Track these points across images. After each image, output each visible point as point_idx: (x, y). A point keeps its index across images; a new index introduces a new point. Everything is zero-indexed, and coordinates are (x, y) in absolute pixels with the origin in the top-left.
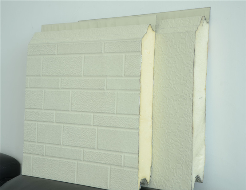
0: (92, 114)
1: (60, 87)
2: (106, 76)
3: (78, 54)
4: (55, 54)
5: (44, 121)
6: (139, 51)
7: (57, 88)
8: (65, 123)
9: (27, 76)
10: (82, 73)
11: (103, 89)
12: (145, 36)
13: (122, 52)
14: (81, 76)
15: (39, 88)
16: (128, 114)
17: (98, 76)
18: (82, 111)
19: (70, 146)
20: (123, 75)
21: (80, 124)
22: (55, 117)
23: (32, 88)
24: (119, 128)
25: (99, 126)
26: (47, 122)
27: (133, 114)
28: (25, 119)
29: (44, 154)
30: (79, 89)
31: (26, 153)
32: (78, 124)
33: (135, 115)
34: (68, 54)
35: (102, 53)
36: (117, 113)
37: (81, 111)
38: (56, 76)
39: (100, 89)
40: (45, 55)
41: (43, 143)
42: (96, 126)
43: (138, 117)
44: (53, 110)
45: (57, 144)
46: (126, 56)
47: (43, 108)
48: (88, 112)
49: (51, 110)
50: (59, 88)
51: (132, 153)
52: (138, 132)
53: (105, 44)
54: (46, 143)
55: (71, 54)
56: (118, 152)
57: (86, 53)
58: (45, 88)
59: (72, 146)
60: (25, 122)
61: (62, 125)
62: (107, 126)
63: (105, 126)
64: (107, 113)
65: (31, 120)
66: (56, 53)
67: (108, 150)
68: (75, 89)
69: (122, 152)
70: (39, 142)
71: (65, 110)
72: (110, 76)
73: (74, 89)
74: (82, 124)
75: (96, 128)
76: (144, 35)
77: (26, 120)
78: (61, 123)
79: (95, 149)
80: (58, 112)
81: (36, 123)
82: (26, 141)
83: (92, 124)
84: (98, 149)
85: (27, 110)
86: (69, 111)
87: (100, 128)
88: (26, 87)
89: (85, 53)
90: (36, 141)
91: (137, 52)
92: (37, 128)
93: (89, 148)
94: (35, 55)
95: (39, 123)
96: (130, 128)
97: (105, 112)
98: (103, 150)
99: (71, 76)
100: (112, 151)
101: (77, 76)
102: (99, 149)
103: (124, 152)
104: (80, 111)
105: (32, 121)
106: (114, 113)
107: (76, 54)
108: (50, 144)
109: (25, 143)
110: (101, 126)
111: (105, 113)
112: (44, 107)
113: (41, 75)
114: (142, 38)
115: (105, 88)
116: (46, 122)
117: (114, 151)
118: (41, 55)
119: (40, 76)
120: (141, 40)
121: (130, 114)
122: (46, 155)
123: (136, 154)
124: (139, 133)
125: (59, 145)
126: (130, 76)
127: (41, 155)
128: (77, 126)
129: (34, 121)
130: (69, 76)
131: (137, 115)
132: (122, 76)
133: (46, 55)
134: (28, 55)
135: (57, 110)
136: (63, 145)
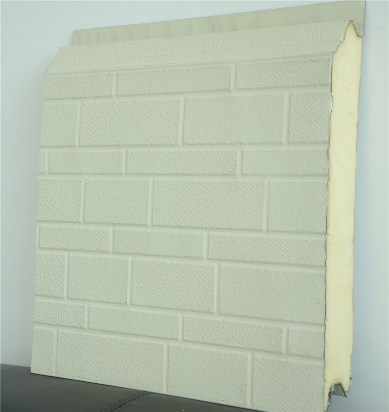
0: (205, 234)
1: (123, 171)
2: (241, 144)
3: (170, 93)
4: (111, 96)
5: (84, 251)
6: (326, 85)
7: (116, 174)
8: (136, 254)
9: (42, 147)
10: (180, 138)
11: (234, 175)
12: (340, 49)
13: (281, 87)
14: (177, 145)
15: (73, 174)
16: (297, 232)
17: (219, 144)
18: (180, 227)
19: (150, 306)
20: (284, 141)
21: (175, 257)
22: (111, 240)
23: (53, 174)
24: (275, 263)
25: (222, 260)
26: (93, 251)
27: (310, 233)
28: (37, 245)
29: (86, 326)
30: (172, 174)
31: (39, 323)
32: (170, 256)
33: (315, 233)
34: (144, 95)
35: (229, 90)
36: (268, 230)
37: (175, 225)
38: (115, 146)
39: (224, 175)
40: (86, 98)
41: (84, 300)
42: (214, 259)
43: (323, 240)
44: (108, 224)
45: (118, 303)
46: (292, 96)
47: (81, 220)
48: (195, 228)
49: (102, 224)
50: (120, 174)
51: (309, 324)
52: (323, 272)
53: (237, 68)
54: (89, 300)
55: (150, 94)
56: (272, 320)
57: (189, 92)
58: (87, 174)
59: (155, 307)
60: (38, 252)
61: (130, 259)
62: (245, 259)
63: (239, 261)
64: (243, 230)
65: (52, 249)
66: (114, 94)
67: (245, 317)
68: (162, 174)
69: (282, 321)
70: (73, 297)
71: (135, 225)
72: (250, 144)
73: (159, 174)
74: (180, 257)
75: (215, 265)
76: (339, 46)
77: (40, 247)
78: (127, 254)
79: (211, 313)
80: (118, 228)
81: (66, 254)
82: (41, 296)
83: (205, 255)
84: (220, 313)
85: (43, 225)
86: (145, 225)
87: (224, 265)
88: (40, 173)
89: (186, 92)
90: (65, 295)
91: (321, 85)
92: (66, 266)
93: (198, 312)
94: (61, 99)
95: (72, 254)
96: (302, 265)
97: (239, 227)
98: (232, 315)
99: (152, 145)
100: (256, 318)
101: (167, 145)
102: (222, 314)
103: (288, 321)
104: (174, 227)
105: (56, 249)
106: (261, 231)
107: (163, 93)
108: (99, 302)
109: (37, 299)
110: (227, 260)
111: (238, 230)
112: (84, 218)
113: (77, 144)
114: (334, 52)
115: (238, 172)
116: (89, 251)
117: (260, 318)
118: (76, 98)
119: (74, 146)
120: (331, 58)
121: (302, 233)
122: (89, 328)
123: (318, 324)
124: (327, 275)
125: (121, 304)
126: (302, 143)
127: (78, 328)
128: (168, 261)
129: (60, 250)
130: (146, 145)
131: (320, 233)
132: (281, 143)
133: (89, 97)
134: (45, 99)
135: (116, 224)
136: (132, 304)
